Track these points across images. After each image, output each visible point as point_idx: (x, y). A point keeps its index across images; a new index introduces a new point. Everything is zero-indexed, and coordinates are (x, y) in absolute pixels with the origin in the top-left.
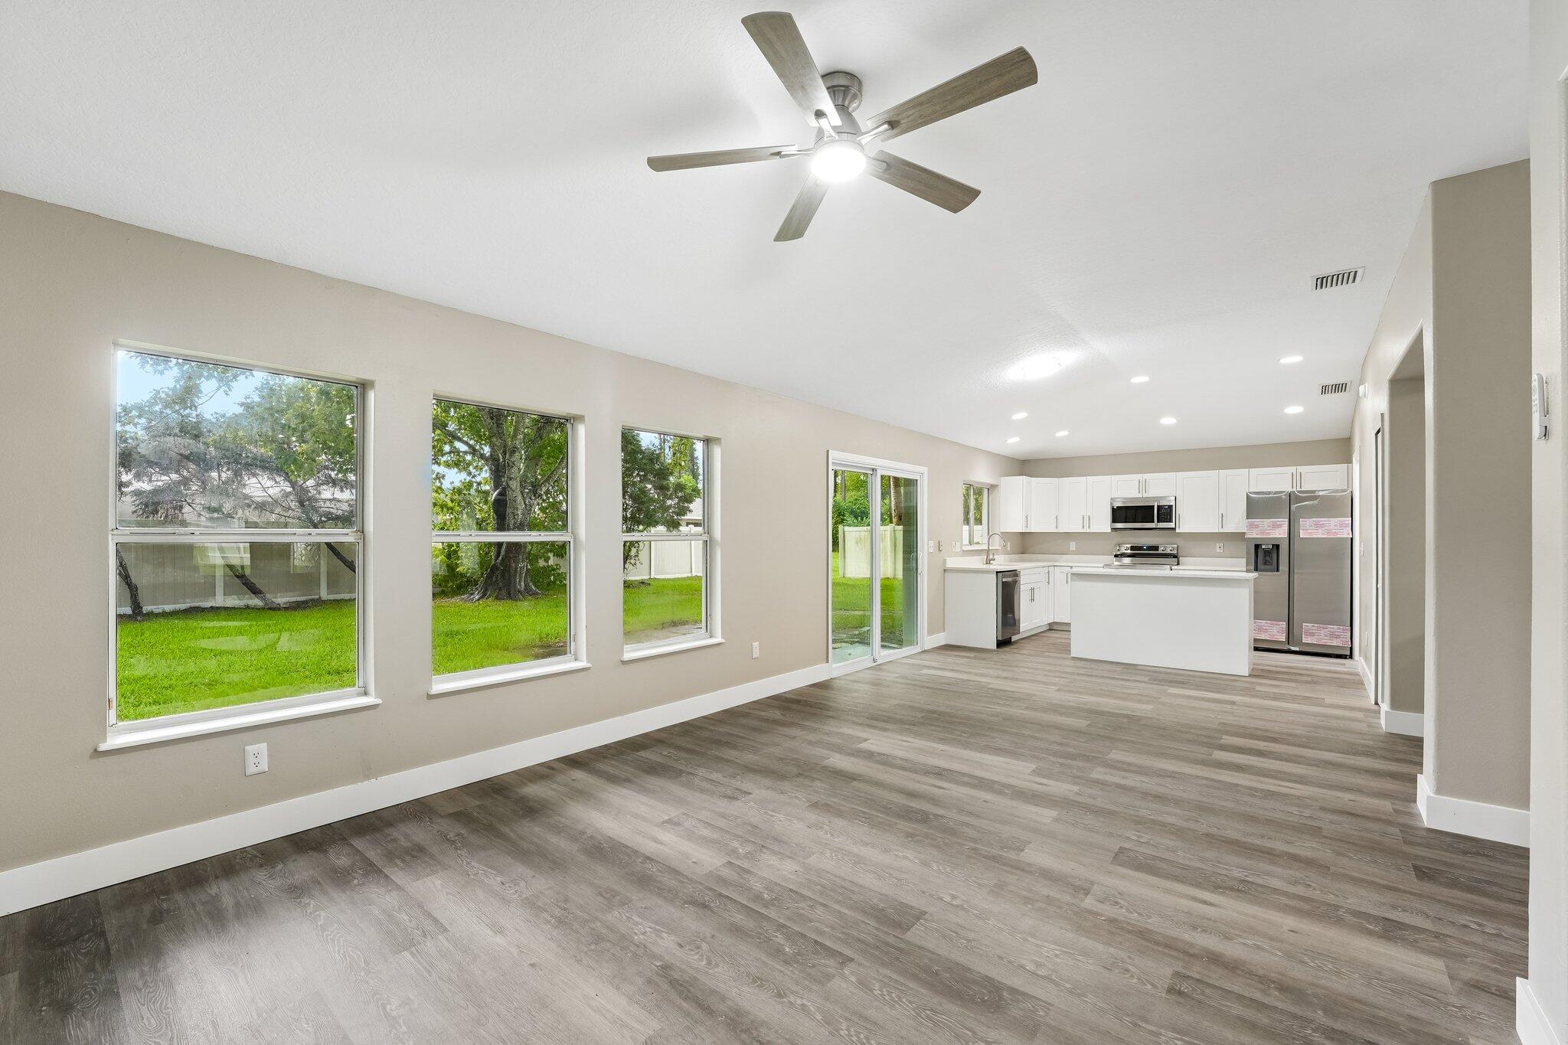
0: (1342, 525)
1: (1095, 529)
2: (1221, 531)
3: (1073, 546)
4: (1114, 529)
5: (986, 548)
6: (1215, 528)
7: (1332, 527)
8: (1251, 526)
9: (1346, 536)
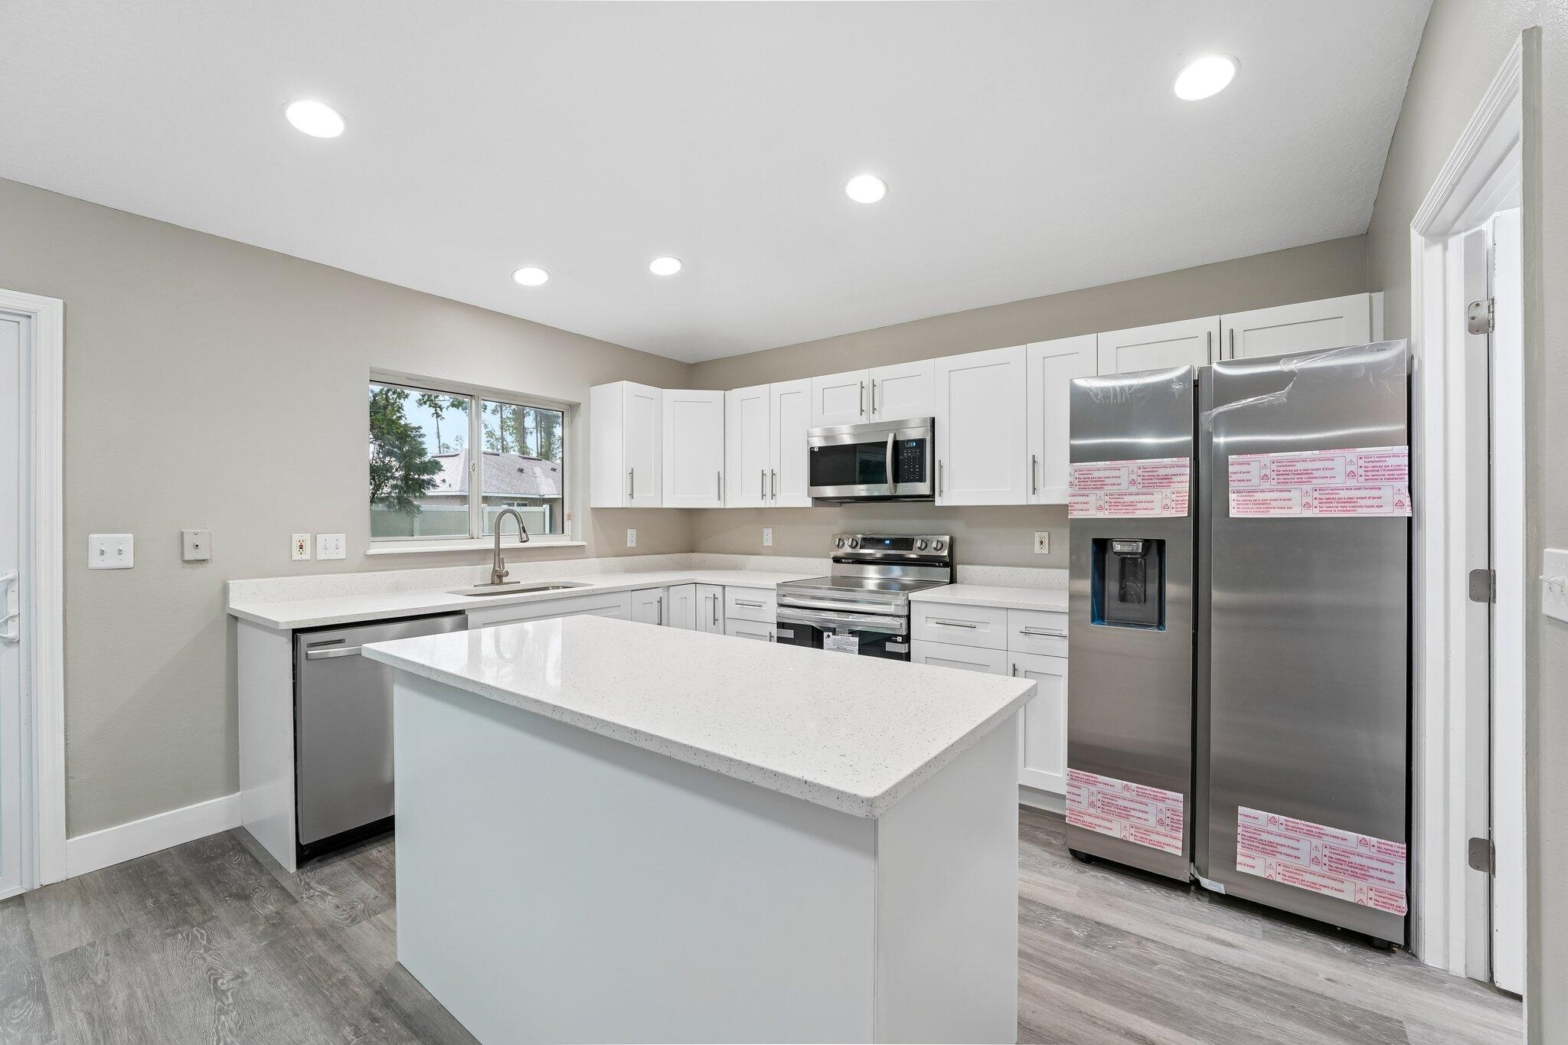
0: (1375, 473)
1: (784, 500)
2: (1034, 501)
3: (768, 537)
4: (819, 501)
5: (492, 546)
6: (1016, 495)
7: (1340, 480)
8: (1084, 485)
9: (1387, 511)
